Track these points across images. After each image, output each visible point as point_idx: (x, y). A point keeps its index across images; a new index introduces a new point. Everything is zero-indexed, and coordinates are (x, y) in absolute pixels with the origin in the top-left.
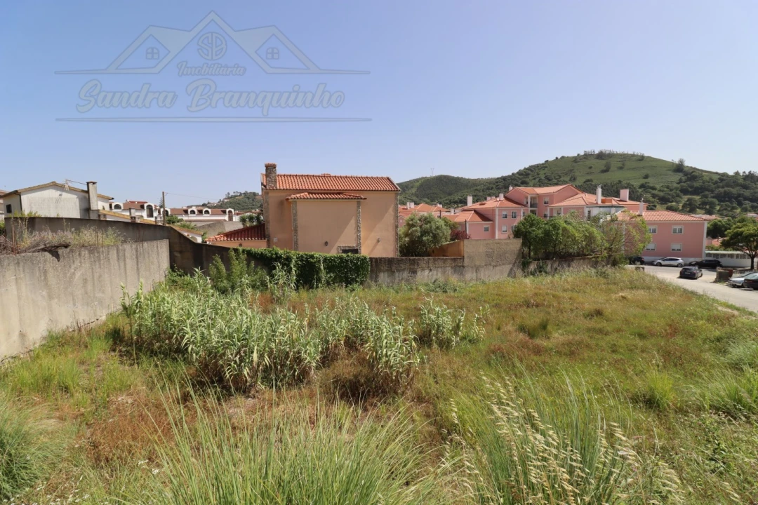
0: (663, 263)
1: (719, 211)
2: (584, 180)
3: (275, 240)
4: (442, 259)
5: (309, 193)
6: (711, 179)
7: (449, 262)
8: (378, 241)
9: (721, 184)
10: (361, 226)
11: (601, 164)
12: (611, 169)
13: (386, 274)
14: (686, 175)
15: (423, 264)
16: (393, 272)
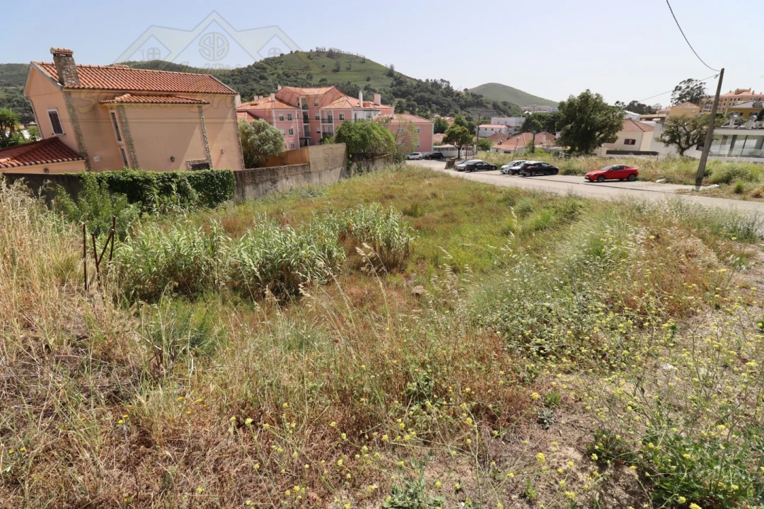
0: (411, 157)
1: (418, 112)
2: (320, 79)
3: (96, 159)
4: (295, 167)
5: (132, 95)
6: (412, 85)
7: (300, 169)
8: (222, 152)
9: (418, 90)
10: (207, 135)
11: (331, 63)
12: (341, 69)
13: (251, 187)
14: (396, 80)
15: (281, 173)
16: (258, 184)
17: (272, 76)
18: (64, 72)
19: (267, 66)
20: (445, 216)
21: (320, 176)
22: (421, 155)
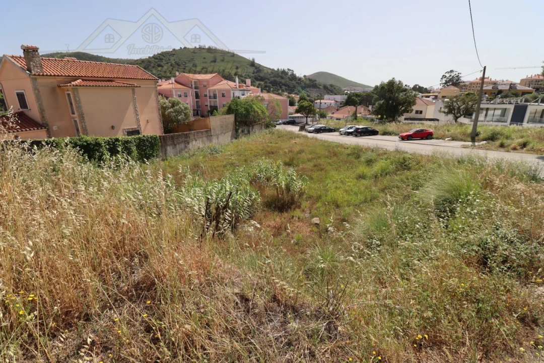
1: (272, 91)
3: (55, 128)
4: (201, 132)
5: (83, 81)
6: (268, 72)
7: (204, 133)
8: (148, 122)
9: (272, 75)
10: (138, 110)
11: (210, 57)
12: (217, 60)
13: (171, 147)
14: (256, 68)
15: (192, 137)
16: (176, 145)
17: (167, 65)
18: (31, 63)
19: (163, 57)
20: (315, 166)
21: (218, 138)
22: (280, 121)
